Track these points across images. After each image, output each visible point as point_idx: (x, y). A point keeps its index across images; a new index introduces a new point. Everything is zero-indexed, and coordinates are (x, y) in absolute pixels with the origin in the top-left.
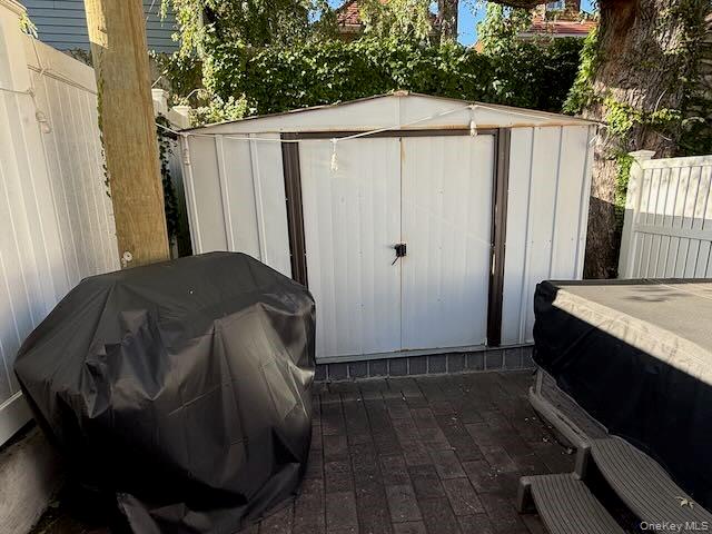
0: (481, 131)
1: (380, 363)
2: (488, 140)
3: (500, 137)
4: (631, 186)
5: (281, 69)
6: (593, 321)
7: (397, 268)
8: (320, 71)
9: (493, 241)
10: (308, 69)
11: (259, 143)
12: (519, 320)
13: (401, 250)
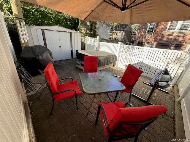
0: (68, 32)
1: (59, 61)
2: (69, 33)
3: (71, 33)
4: (86, 40)
5: (26, 10)
6: (81, 53)
7: (60, 49)
8: (35, 13)
9: (71, 45)
10: (33, 12)
11: (38, 30)
12: (75, 55)
13: (60, 46)
